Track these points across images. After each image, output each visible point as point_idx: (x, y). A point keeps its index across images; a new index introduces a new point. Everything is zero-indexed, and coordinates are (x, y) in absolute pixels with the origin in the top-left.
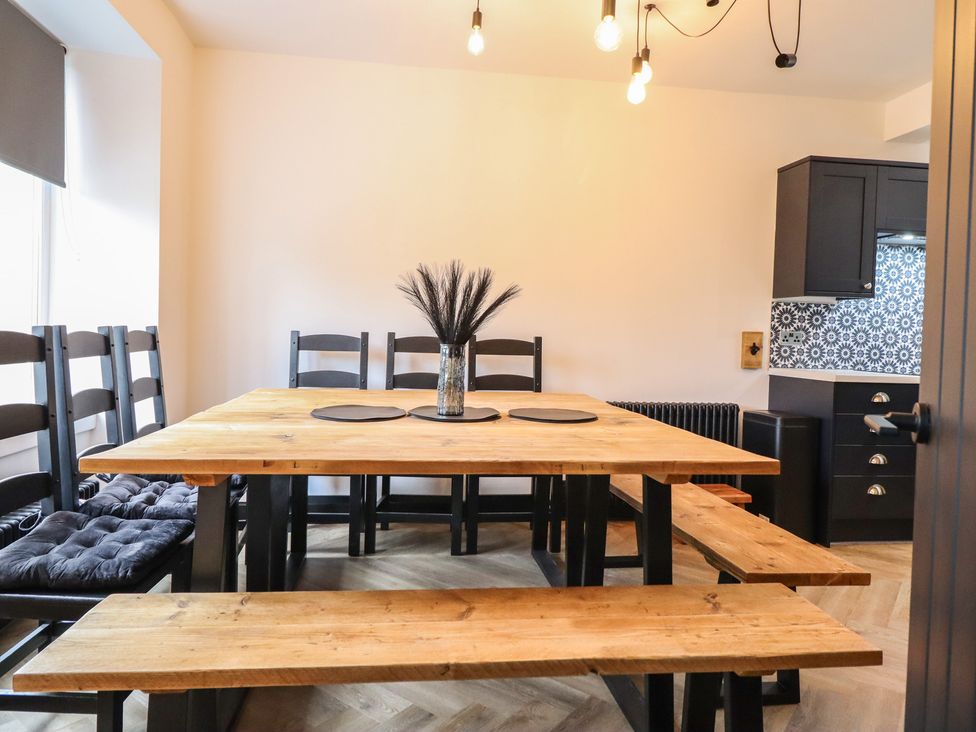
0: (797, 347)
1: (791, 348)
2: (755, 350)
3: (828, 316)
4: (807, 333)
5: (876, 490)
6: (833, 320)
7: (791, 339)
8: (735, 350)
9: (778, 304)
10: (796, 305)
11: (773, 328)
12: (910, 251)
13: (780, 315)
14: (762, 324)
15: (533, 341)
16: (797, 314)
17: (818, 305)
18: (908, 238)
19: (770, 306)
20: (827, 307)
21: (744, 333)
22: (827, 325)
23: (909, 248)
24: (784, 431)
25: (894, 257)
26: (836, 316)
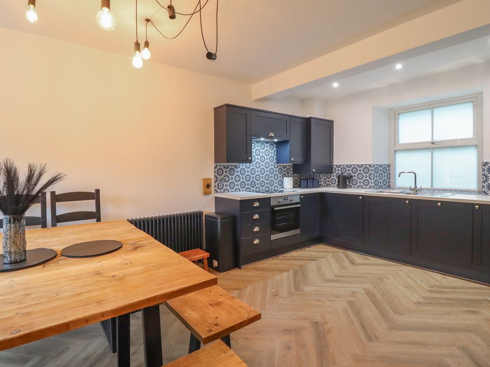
0: (225, 184)
1: (223, 184)
2: (208, 186)
3: (236, 170)
4: (229, 177)
5: (256, 241)
6: (238, 172)
7: (223, 181)
8: (200, 187)
9: (217, 166)
10: (224, 166)
11: (215, 176)
12: (263, 144)
13: (218, 171)
14: (211, 175)
15: (94, 192)
16: (225, 170)
17: (232, 166)
18: (262, 139)
19: (214, 167)
20: (235, 166)
21: (203, 179)
22: (236, 174)
23: (262, 143)
24: (221, 223)
25: (258, 146)
26: (239, 170)
